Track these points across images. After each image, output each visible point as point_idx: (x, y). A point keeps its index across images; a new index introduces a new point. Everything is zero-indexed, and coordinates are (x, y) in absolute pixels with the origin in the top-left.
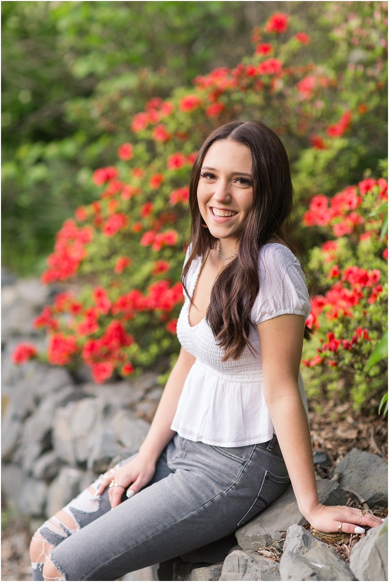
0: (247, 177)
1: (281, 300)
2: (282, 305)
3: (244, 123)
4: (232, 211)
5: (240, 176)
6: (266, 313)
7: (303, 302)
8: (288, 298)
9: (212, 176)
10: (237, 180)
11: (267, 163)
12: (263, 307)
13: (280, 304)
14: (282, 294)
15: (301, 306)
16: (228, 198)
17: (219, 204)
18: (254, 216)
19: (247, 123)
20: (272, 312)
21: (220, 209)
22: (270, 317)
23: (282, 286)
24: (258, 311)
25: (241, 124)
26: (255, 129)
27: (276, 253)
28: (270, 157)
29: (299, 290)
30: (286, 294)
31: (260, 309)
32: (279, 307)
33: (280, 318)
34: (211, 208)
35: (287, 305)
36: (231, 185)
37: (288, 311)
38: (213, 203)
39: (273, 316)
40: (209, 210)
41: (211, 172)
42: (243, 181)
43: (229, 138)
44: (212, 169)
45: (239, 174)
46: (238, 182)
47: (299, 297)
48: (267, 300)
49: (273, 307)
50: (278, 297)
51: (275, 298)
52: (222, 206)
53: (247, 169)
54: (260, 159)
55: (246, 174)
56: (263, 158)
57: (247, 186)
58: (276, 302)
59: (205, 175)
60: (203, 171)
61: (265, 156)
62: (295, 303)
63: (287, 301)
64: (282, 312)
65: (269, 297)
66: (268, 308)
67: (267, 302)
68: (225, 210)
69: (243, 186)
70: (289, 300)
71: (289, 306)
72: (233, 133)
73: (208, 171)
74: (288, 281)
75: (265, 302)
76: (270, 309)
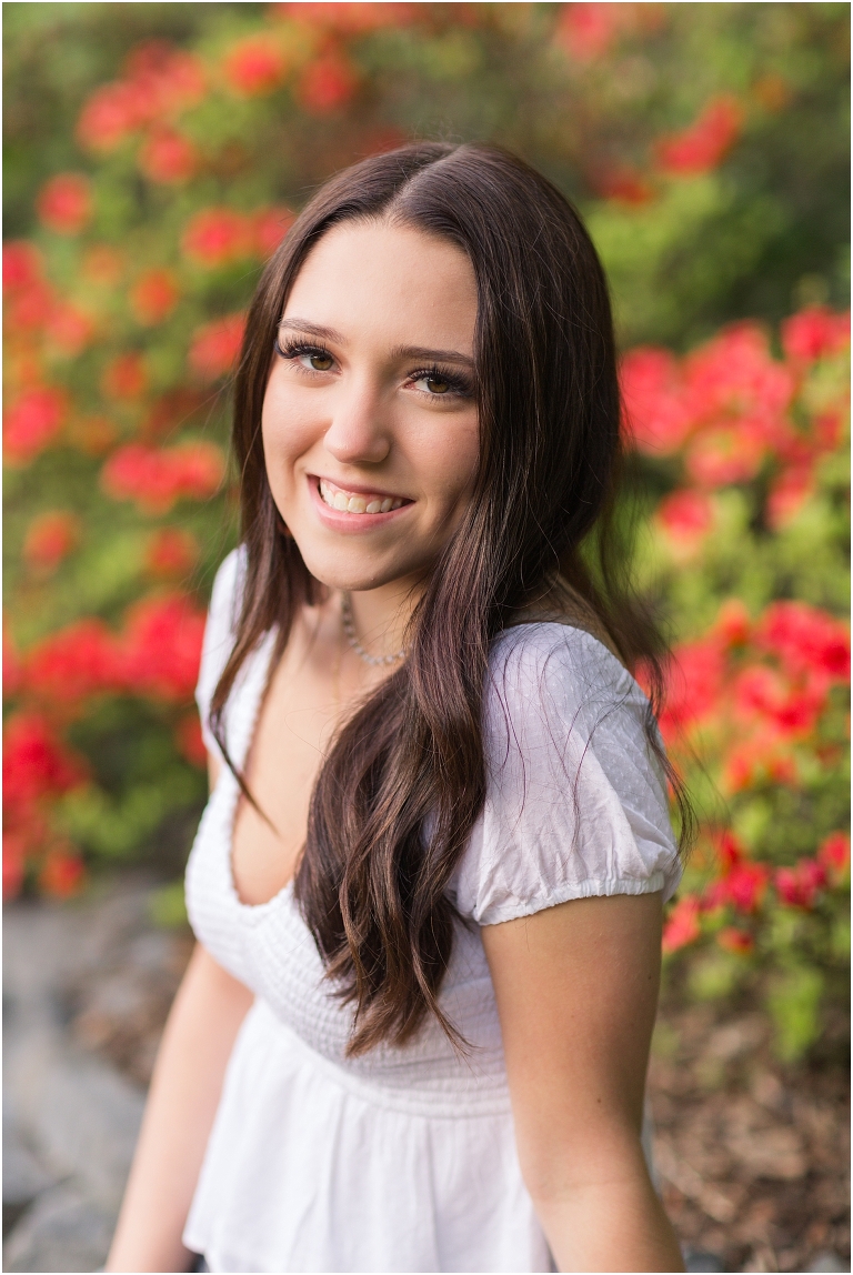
0: (456, 368)
1: (567, 847)
2: (571, 865)
3: (449, 153)
4: (394, 497)
5: (431, 364)
6: (509, 895)
7: (654, 850)
8: (597, 839)
9: (322, 356)
10: (416, 375)
11: (534, 314)
12: (499, 875)
13: (564, 864)
14: (572, 828)
15: (644, 868)
16: (381, 447)
17: (346, 469)
18: (481, 519)
19: (460, 153)
20: (533, 892)
21: (350, 489)
22: (529, 910)
23: (570, 798)
24: (481, 885)
25: (438, 155)
26: (490, 182)
27: (549, 667)
28: (548, 292)
29: (639, 807)
30: (586, 827)
31: (491, 881)
32: (559, 875)
33: (564, 912)
34: (315, 481)
35: (591, 865)
36: (395, 396)
37: (595, 886)
38: (324, 461)
39: (539, 906)
40: (304, 487)
41: (320, 340)
42: (440, 381)
43: (391, 212)
44: (323, 332)
45: (428, 354)
46: (422, 386)
47: (639, 831)
48: (515, 847)
49: (536, 875)
50: (555, 836)
51: (546, 842)
52: (356, 477)
53: (458, 338)
54: (506, 299)
55: (453, 357)
56: (518, 297)
57: (455, 403)
58: (548, 855)
59: (296, 351)
60: (286, 335)
61: (528, 288)
62: (622, 860)
63: (592, 852)
64: (575, 890)
65: (523, 838)
66: (518, 877)
67: (514, 856)
68: (367, 492)
69: (441, 403)
70: (599, 846)
71: (601, 867)
72: (408, 192)
73: (308, 337)
74: (595, 777)
75: (508, 853)
76: (525, 880)
